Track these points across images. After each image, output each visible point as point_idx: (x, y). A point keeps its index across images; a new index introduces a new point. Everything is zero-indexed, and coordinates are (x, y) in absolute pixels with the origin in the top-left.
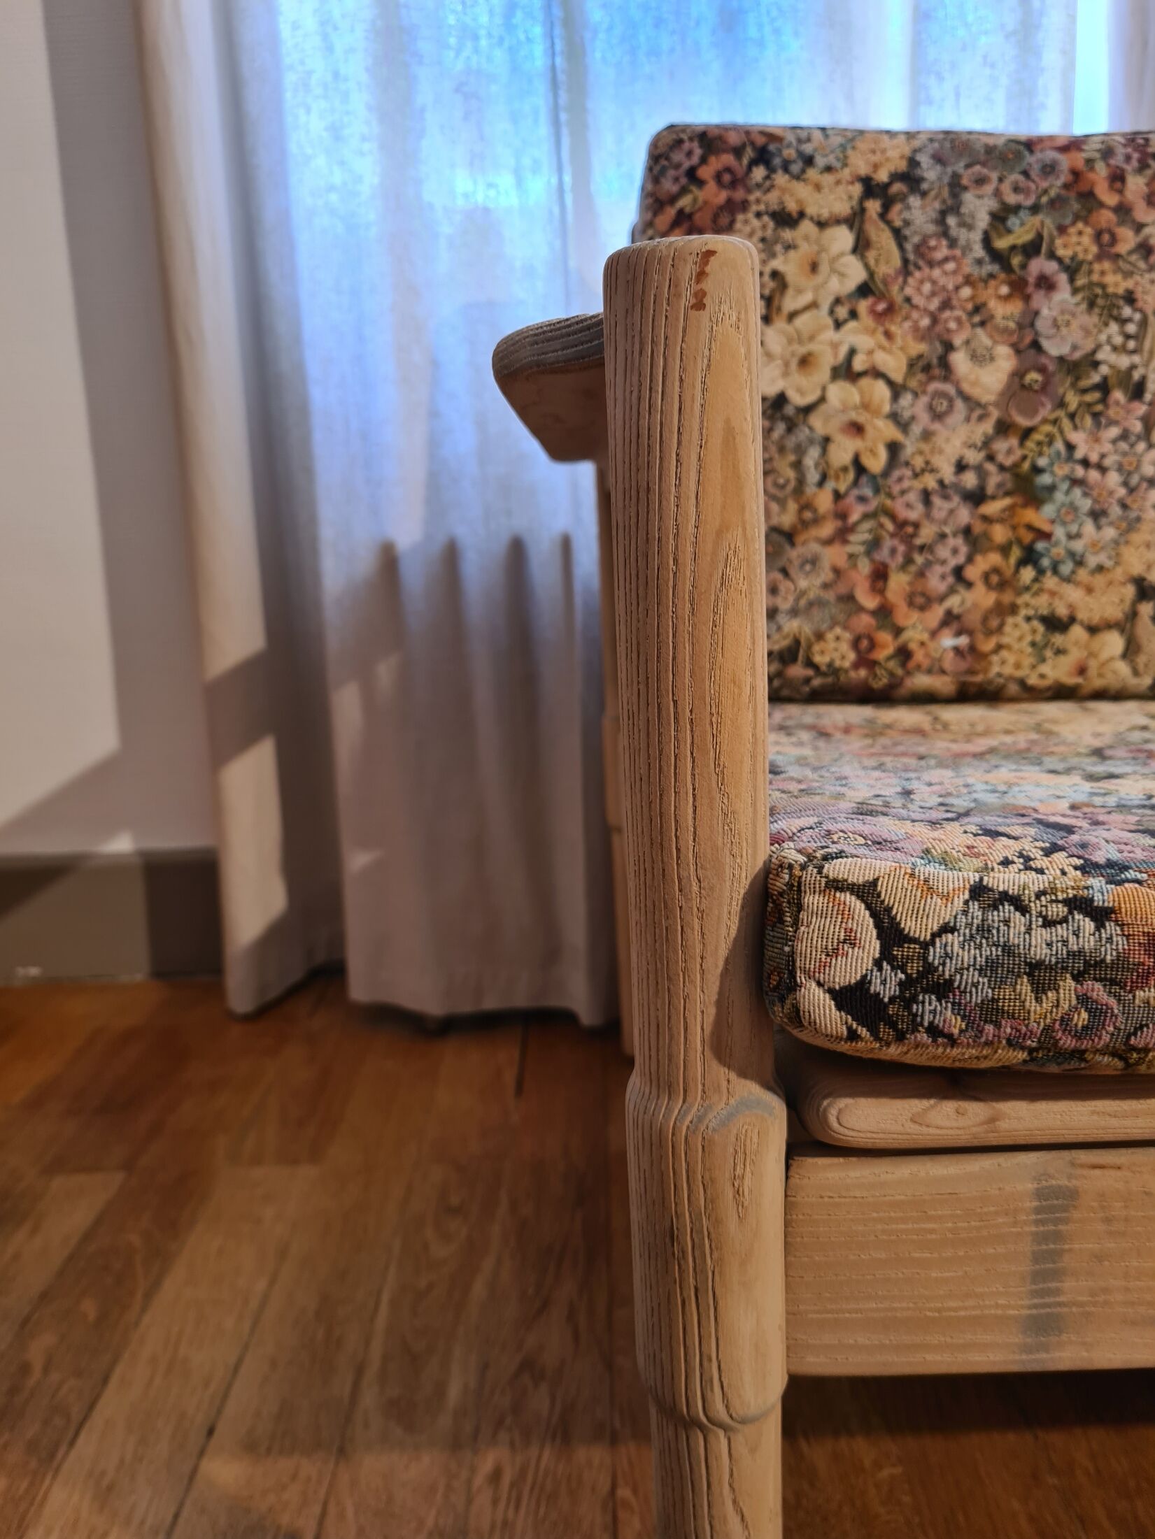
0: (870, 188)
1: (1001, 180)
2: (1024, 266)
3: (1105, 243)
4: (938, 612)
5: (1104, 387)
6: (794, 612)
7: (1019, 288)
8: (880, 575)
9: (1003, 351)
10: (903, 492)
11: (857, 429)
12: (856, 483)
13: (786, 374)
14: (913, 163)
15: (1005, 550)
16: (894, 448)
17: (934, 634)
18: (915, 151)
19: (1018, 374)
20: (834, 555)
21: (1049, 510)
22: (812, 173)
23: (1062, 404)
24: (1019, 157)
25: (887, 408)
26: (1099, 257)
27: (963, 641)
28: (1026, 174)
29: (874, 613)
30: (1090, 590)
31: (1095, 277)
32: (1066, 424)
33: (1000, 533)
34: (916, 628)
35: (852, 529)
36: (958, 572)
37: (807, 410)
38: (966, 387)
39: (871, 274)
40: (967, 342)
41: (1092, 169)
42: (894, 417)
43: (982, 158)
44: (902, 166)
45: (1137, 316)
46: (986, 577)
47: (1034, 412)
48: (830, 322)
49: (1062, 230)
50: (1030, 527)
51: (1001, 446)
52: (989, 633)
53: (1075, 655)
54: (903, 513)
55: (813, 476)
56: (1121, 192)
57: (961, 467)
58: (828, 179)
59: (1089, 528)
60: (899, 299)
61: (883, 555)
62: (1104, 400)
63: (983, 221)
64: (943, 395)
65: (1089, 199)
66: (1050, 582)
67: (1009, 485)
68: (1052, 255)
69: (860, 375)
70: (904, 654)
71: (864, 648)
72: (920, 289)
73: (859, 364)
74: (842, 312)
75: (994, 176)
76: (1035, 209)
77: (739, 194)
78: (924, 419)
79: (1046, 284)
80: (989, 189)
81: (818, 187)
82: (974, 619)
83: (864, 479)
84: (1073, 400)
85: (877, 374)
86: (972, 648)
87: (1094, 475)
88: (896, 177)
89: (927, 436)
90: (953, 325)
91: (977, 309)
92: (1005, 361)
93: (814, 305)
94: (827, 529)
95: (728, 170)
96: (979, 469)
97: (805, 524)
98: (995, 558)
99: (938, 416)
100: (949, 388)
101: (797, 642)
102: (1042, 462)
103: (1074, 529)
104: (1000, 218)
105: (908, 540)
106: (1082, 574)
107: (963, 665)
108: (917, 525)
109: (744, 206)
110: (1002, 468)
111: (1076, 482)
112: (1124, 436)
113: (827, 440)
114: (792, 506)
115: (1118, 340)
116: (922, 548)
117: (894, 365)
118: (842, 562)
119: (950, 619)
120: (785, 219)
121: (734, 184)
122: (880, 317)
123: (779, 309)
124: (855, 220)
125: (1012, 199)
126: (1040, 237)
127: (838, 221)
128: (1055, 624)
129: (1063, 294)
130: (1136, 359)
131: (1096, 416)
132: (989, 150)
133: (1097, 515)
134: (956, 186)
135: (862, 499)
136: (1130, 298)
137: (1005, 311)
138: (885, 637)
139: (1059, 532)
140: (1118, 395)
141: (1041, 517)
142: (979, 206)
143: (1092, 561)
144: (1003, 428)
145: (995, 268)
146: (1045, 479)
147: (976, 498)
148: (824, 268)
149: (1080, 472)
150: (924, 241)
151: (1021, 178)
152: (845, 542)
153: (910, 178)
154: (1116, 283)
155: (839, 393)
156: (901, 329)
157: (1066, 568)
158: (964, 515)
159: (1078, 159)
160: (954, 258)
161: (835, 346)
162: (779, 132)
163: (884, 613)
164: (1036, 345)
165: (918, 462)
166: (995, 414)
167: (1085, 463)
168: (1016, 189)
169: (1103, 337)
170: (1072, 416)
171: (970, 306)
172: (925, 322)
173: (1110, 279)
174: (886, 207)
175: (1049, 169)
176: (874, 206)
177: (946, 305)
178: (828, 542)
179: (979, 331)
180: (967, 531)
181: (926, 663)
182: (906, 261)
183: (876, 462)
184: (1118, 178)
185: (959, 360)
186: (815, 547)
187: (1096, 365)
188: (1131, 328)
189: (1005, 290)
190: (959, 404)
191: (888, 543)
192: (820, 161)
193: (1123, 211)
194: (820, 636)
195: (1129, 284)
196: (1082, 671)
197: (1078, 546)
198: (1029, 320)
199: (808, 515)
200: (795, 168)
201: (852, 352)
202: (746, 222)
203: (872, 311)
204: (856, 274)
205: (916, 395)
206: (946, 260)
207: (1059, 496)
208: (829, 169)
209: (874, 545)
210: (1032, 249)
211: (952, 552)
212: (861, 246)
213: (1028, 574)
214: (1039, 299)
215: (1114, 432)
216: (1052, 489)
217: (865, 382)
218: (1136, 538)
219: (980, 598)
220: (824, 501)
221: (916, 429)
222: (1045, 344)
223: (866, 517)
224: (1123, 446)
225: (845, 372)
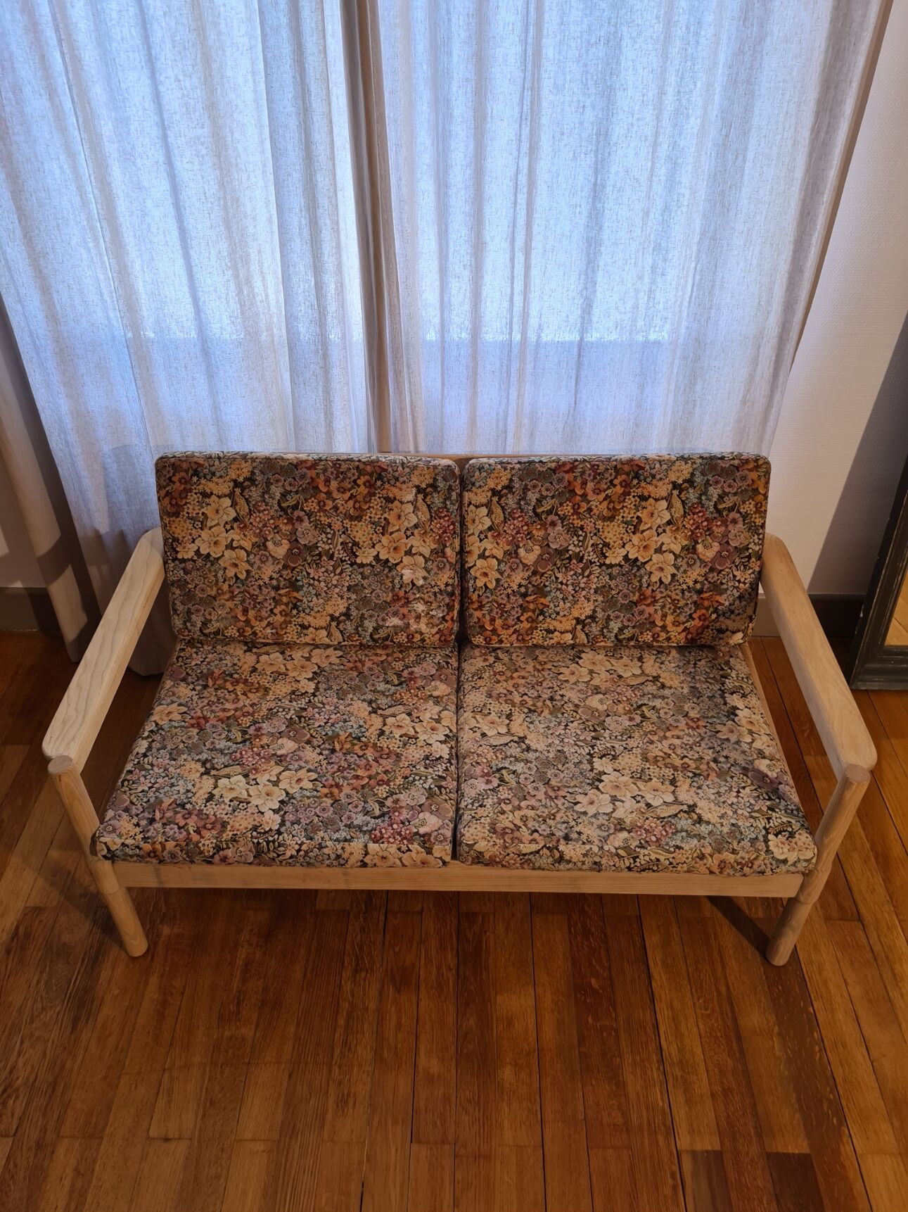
0: (236, 484)
1: (285, 481)
2: (292, 513)
3: (322, 505)
4: (265, 622)
5: (320, 555)
6: (217, 621)
7: (290, 521)
8: (245, 611)
9: (285, 541)
10: (252, 586)
11: (236, 565)
12: (236, 582)
13: (209, 547)
14: (253, 473)
15: (287, 605)
16: (248, 572)
17: (264, 629)
18: (254, 468)
19: (290, 550)
20: (230, 604)
21: (301, 593)
22: (214, 479)
23: (305, 560)
24: (292, 472)
25: (246, 559)
26: (319, 511)
27: (274, 631)
28: (294, 478)
29: (244, 622)
30: (315, 618)
31: (317, 518)
32: (307, 566)
33: (285, 599)
34: (258, 625)
35: (236, 596)
36: (271, 610)
37: (218, 559)
38: (272, 553)
39: (238, 514)
40: (272, 538)
41: (318, 477)
42: (248, 561)
43: (279, 471)
44: (248, 475)
45: (332, 532)
46: (281, 612)
47: (297, 562)
48: (224, 530)
49: (306, 500)
50: (295, 598)
51: (285, 573)
52: (282, 629)
53: (311, 636)
54: (252, 592)
55: (221, 580)
56: (328, 486)
57: (271, 578)
58: (221, 480)
59: (315, 599)
60: (248, 523)
61: (246, 604)
62: (320, 559)
63: (278, 496)
64: (265, 555)
65: (316, 488)
66: (302, 615)
67: (288, 585)
68: (302, 510)
69: (236, 548)
70: (255, 634)
71: (241, 632)
72: (256, 520)
73: (235, 544)
74: (228, 527)
75: (283, 479)
76: (297, 492)
77: (188, 486)
78: (258, 563)
79: (300, 520)
80: (280, 484)
81: (217, 484)
82: (277, 625)
83: (238, 581)
84: (309, 558)
85: (242, 548)
86: (277, 633)
87: (316, 582)
88: (246, 479)
89: (259, 568)
90: (267, 532)
91: (275, 528)
92: (286, 545)
93: (218, 524)
94: (227, 596)
95: (183, 478)
96: (277, 579)
97: (219, 594)
98: (283, 607)
99: (263, 562)
100: (267, 553)
101: (219, 629)
102: (299, 578)
103: (310, 599)
104: (283, 495)
105: (254, 600)
106: (312, 613)
107: (275, 638)
108: (257, 596)
109: (191, 491)
110: (285, 579)
111: (310, 585)
112: (326, 571)
113: (225, 568)
114: (215, 589)
115: (325, 540)
116: (259, 603)
117: (248, 546)
118: (232, 606)
119: (269, 624)
120: (206, 495)
121: (186, 482)
122: (241, 529)
123: (206, 525)
124: (231, 495)
125: (289, 488)
126: (298, 502)
127: (225, 496)
128: (304, 627)
129: (306, 524)
130: (331, 546)
131: (317, 564)
132: (282, 467)
133: (317, 595)
134: (268, 483)
135: (238, 587)
136: (330, 526)
137: (285, 528)
138: (248, 629)
139: (305, 600)
140: (325, 558)
141: (299, 595)
142: (277, 491)
143: (316, 609)
144: (285, 567)
145: (282, 513)
146: (300, 583)
147: (277, 588)
148: (221, 512)
149: (312, 581)
150: (257, 502)
151: (292, 480)
152: (233, 600)
153: (251, 480)
154: (325, 520)
155: (228, 553)
156: (249, 533)
157: (307, 611)
158: (273, 594)
159: (313, 473)
160: (267, 510)
161: (226, 538)
162: (201, 461)
163: (247, 622)
164: (296, 540)
165: (257, 576)
166: (283, 562)
167: (313, 579)
168: (290, 485)
169: (320, 539)
170: (309, 564)
171: (273, 527)
172: (258, 531)
173: (322, 519)
174: (243, 491)
175: (303, 477)
176: (238, 491)
177: (265, 526)
178: (227, 600)
179: (277, 535)
180: (274, 598)
181: (262, 636)
182: (250, 510)
183: (243, 576)
184: (327, 481)
185: (270, 544)
186: (223, 601)
187: (317, 547)
188: (329, 536)
189: (285, 521)
190: (270, 558)
191: (248, 601)
192: (218, 474)
193: (329, 493)
194: (227, 628)
195: (330, 521)
196: (314, 640)
197: (311, 604)
198: (294, 532)
199: (220, 591)
200: (208, 477)
201: (233, 540)
202: (192, 496)
203: (239, 527)
204: (233, 514)
205: (255, 555)
206: (265, 510)
207: (305, 589)
208: (221, 477)
209: (244, 601)
210: (295, 507)
211: (269, 605)
212: (234, 505)
213: (295, 612)
214: (297, 525)
215: (323, 570)
216: (303, 586)
217: (236, 550)
218: (330, 603)
219: (280, 619)
220: (225, 587)
221: (256, 566)
222: (300, 540)
223: (240, 592)
224: (326, 574)
225: (230, 546)
